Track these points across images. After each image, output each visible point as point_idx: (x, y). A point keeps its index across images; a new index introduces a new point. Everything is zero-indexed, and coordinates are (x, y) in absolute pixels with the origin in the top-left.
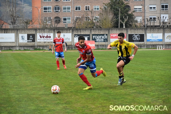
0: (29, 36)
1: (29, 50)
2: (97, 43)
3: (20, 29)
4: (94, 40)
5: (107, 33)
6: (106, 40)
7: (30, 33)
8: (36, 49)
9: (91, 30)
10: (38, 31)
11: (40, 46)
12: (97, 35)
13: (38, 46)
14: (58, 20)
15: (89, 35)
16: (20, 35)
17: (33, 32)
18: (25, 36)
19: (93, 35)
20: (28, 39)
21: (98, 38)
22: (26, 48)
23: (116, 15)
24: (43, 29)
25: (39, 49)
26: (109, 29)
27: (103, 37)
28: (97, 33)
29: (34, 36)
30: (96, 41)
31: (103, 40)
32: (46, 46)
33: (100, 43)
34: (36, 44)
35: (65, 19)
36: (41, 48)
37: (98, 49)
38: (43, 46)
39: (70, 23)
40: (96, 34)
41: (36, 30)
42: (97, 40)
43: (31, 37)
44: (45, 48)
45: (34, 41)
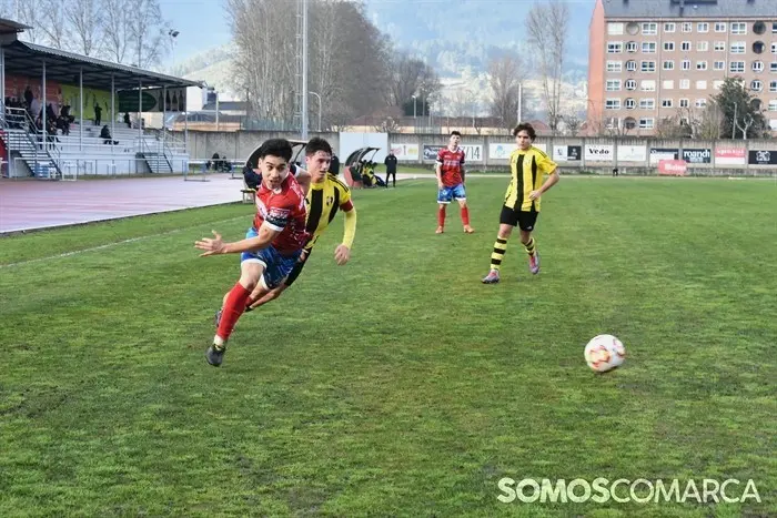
0: (570, 149)
1: (569, 174)
2: (690, 165)
4: (687, 159)
5: (710, 148)
6: (707, 160)
7: (572, 145)
8: (582, 173)
9: (681, 143)
10: (588, 141)
11: (589, 167)
12: (692, 150)
13: (585, 167)
14: (629, 123)
15: (677, 150)
16: (556, 148)
17: (579, 143)
18: (565, 149)
19: (685, 150)
20: (569, 154)
21: (693, 156)
22: (565, 171)
23: (729, 115)
24: (595, 139)
25: (588, 173)
26: (714, 140)
27: (702, 154)
28: (692, 146)
29: (579, 149)
30: (688, 161)
31: (701, 159)
32: (600, 168)
33: (697, 165)
34: (581, 163)
35: (643, 122)
36: (591, 171)
37: (692, 175)
38: (595, 168)
39: (649, 129)
40: (690, 148)
41: (583, 139)
42: (691, 159)
43: (575, 152)
44: (598, 172)
45: (578, 158)
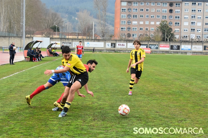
0: (112, 44)
1: (112, 52)
2: (152, 50)
3: (107, 40)
4: (150, 48)
5: (158, 44)
6: (157, 48)
7: (113, 42)
8: (116, 52)
9: (148, 42)
10: (117, 41)
11: (118, 50)
12: (152, 45)
13: (117, 50)
14: (129, 35)
15: (147, 45)
16: (107, 43)
17: (114, 42)
18: (110, 44)
19: (150, 45)
20: (111, 46)
21: (152, 47)
22: (110, 51)
23: (164, 33)
24: (120, 40)
25: (118, 52)
26: (159, 42)
27: (155, 46)
28: (152, 43)
29: (115, 44)
30: (151, 49)
31: (155, 48)
32: (122, 50)
33: (154, 50)
34: (116, 49)
35: (133, 35)
36: (119, 51)
37: (152, 53)
38: (120, 50)
39: (136, 37)
40: (151, 44)
41: (116, 40)
42: (152, 48)
43: (114, 45)
44: (121, 52)
45: (115, 47)
